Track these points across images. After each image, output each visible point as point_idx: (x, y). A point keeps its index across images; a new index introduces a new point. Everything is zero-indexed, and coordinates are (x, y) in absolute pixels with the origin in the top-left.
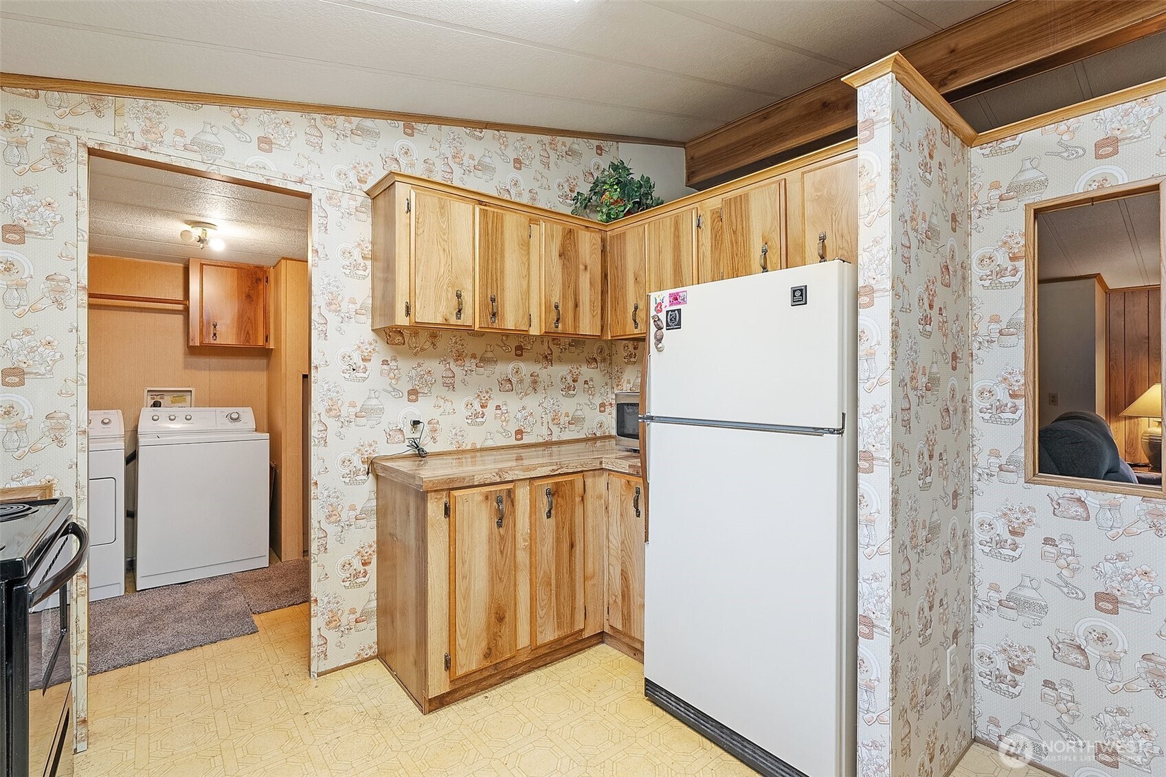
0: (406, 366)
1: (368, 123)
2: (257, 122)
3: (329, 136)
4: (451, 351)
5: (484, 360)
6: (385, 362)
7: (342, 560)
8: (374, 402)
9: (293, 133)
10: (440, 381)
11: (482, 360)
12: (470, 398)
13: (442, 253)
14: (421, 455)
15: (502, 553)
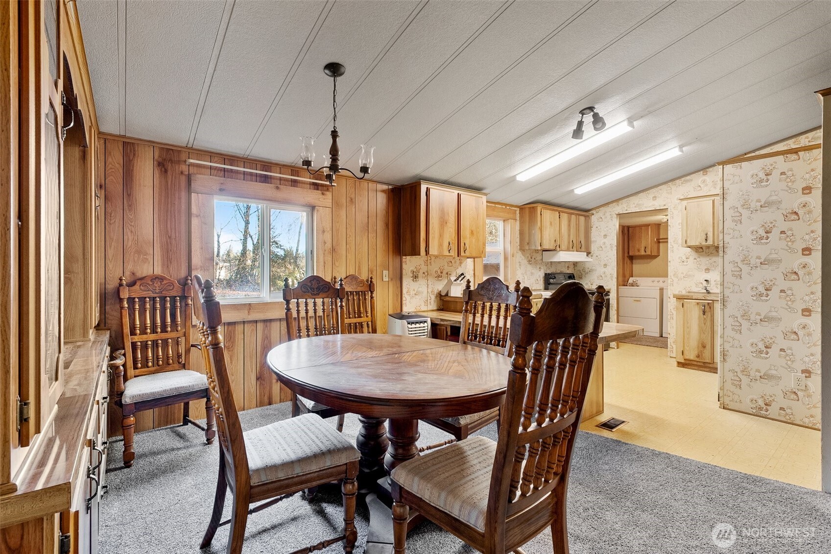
0: (705, 261)
1: (688, 178)
6: (695, 259)
8: (690, 273)
14: (708, 292)
15: (705, 324)
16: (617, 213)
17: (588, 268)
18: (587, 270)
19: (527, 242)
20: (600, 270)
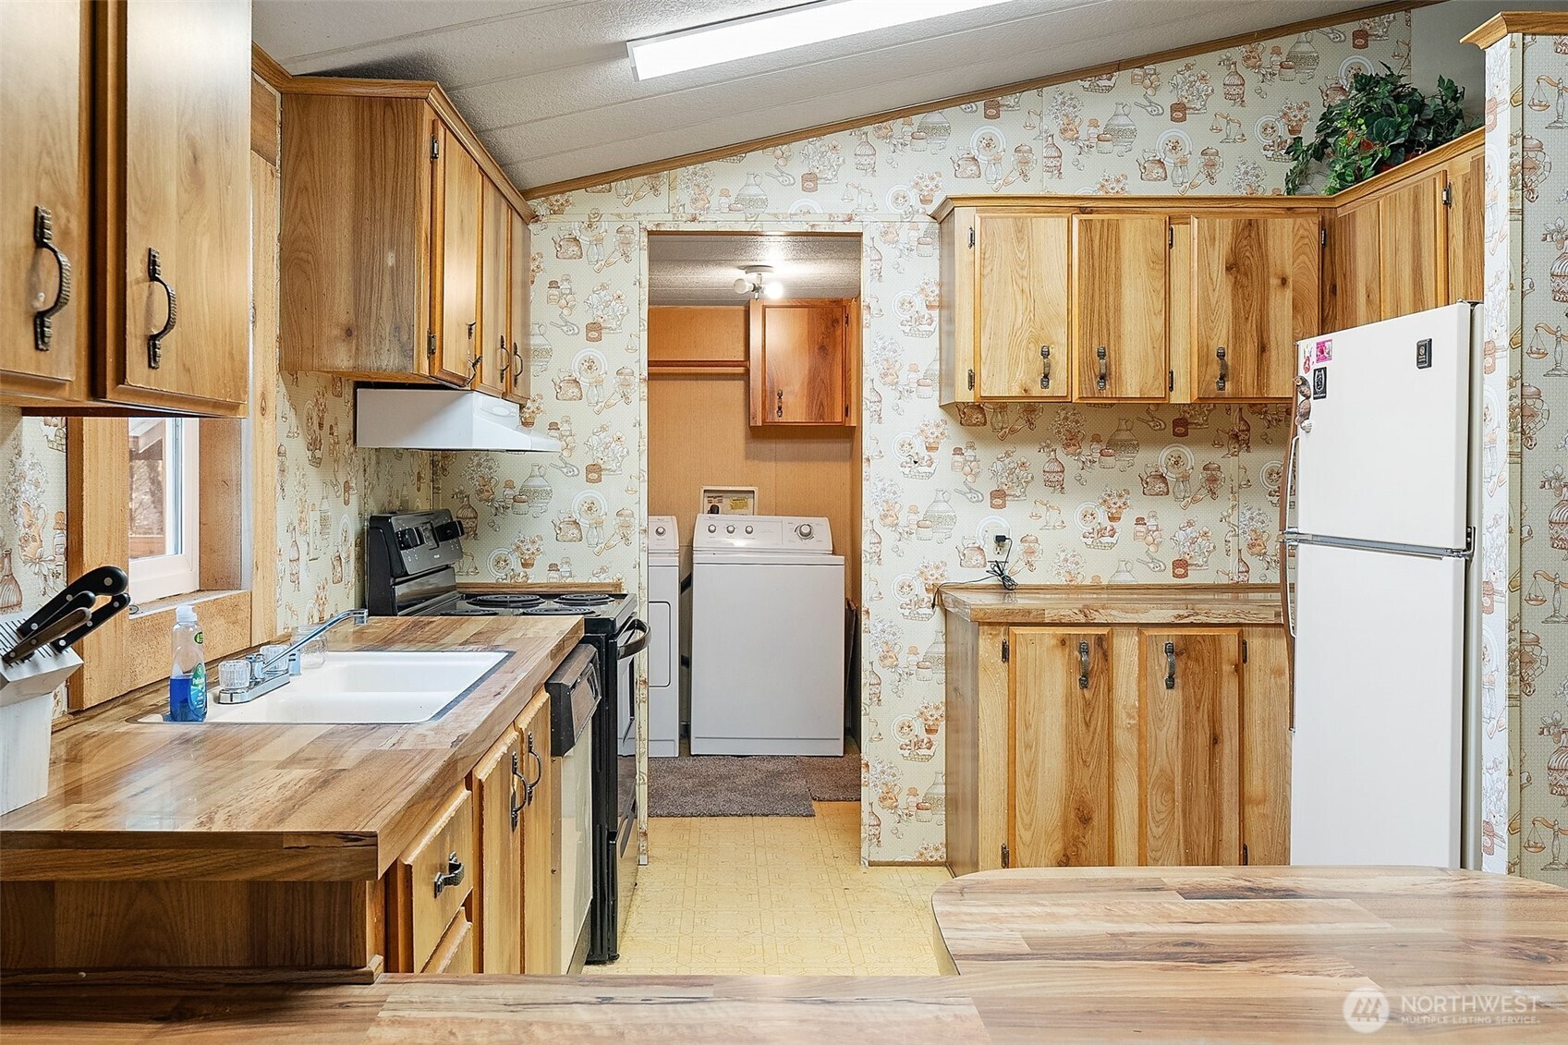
0: (988, 458)
1: (935, 118)
2: (802, 156)
3: (883, 149)
4: (1059, 432)
5: (1114, 445)
6: (958, 451)
7: (899, 720)
8: (942, 507)
9: (841, 159)
10: (1040, 478)
11: (1109, 445)
12: (1091, 506)
13: (1018, 297)
14: (1007, 586)
15: (1087, 725)
16: (651, 227)
17: (510, 485)
18: (501, 493)
19: (343, 318)
20: (569, 495)
